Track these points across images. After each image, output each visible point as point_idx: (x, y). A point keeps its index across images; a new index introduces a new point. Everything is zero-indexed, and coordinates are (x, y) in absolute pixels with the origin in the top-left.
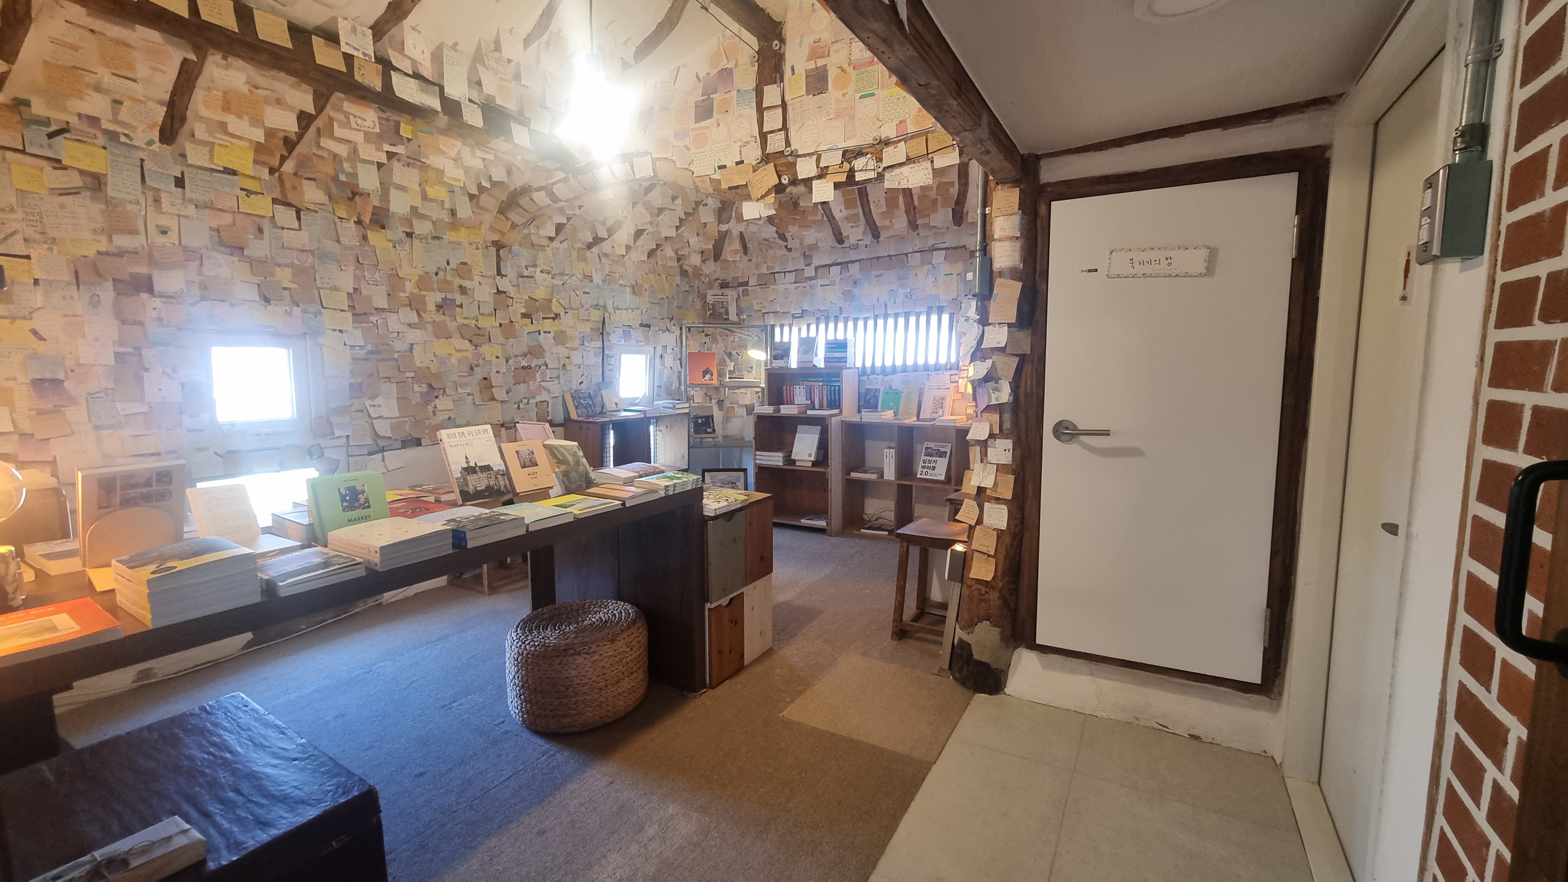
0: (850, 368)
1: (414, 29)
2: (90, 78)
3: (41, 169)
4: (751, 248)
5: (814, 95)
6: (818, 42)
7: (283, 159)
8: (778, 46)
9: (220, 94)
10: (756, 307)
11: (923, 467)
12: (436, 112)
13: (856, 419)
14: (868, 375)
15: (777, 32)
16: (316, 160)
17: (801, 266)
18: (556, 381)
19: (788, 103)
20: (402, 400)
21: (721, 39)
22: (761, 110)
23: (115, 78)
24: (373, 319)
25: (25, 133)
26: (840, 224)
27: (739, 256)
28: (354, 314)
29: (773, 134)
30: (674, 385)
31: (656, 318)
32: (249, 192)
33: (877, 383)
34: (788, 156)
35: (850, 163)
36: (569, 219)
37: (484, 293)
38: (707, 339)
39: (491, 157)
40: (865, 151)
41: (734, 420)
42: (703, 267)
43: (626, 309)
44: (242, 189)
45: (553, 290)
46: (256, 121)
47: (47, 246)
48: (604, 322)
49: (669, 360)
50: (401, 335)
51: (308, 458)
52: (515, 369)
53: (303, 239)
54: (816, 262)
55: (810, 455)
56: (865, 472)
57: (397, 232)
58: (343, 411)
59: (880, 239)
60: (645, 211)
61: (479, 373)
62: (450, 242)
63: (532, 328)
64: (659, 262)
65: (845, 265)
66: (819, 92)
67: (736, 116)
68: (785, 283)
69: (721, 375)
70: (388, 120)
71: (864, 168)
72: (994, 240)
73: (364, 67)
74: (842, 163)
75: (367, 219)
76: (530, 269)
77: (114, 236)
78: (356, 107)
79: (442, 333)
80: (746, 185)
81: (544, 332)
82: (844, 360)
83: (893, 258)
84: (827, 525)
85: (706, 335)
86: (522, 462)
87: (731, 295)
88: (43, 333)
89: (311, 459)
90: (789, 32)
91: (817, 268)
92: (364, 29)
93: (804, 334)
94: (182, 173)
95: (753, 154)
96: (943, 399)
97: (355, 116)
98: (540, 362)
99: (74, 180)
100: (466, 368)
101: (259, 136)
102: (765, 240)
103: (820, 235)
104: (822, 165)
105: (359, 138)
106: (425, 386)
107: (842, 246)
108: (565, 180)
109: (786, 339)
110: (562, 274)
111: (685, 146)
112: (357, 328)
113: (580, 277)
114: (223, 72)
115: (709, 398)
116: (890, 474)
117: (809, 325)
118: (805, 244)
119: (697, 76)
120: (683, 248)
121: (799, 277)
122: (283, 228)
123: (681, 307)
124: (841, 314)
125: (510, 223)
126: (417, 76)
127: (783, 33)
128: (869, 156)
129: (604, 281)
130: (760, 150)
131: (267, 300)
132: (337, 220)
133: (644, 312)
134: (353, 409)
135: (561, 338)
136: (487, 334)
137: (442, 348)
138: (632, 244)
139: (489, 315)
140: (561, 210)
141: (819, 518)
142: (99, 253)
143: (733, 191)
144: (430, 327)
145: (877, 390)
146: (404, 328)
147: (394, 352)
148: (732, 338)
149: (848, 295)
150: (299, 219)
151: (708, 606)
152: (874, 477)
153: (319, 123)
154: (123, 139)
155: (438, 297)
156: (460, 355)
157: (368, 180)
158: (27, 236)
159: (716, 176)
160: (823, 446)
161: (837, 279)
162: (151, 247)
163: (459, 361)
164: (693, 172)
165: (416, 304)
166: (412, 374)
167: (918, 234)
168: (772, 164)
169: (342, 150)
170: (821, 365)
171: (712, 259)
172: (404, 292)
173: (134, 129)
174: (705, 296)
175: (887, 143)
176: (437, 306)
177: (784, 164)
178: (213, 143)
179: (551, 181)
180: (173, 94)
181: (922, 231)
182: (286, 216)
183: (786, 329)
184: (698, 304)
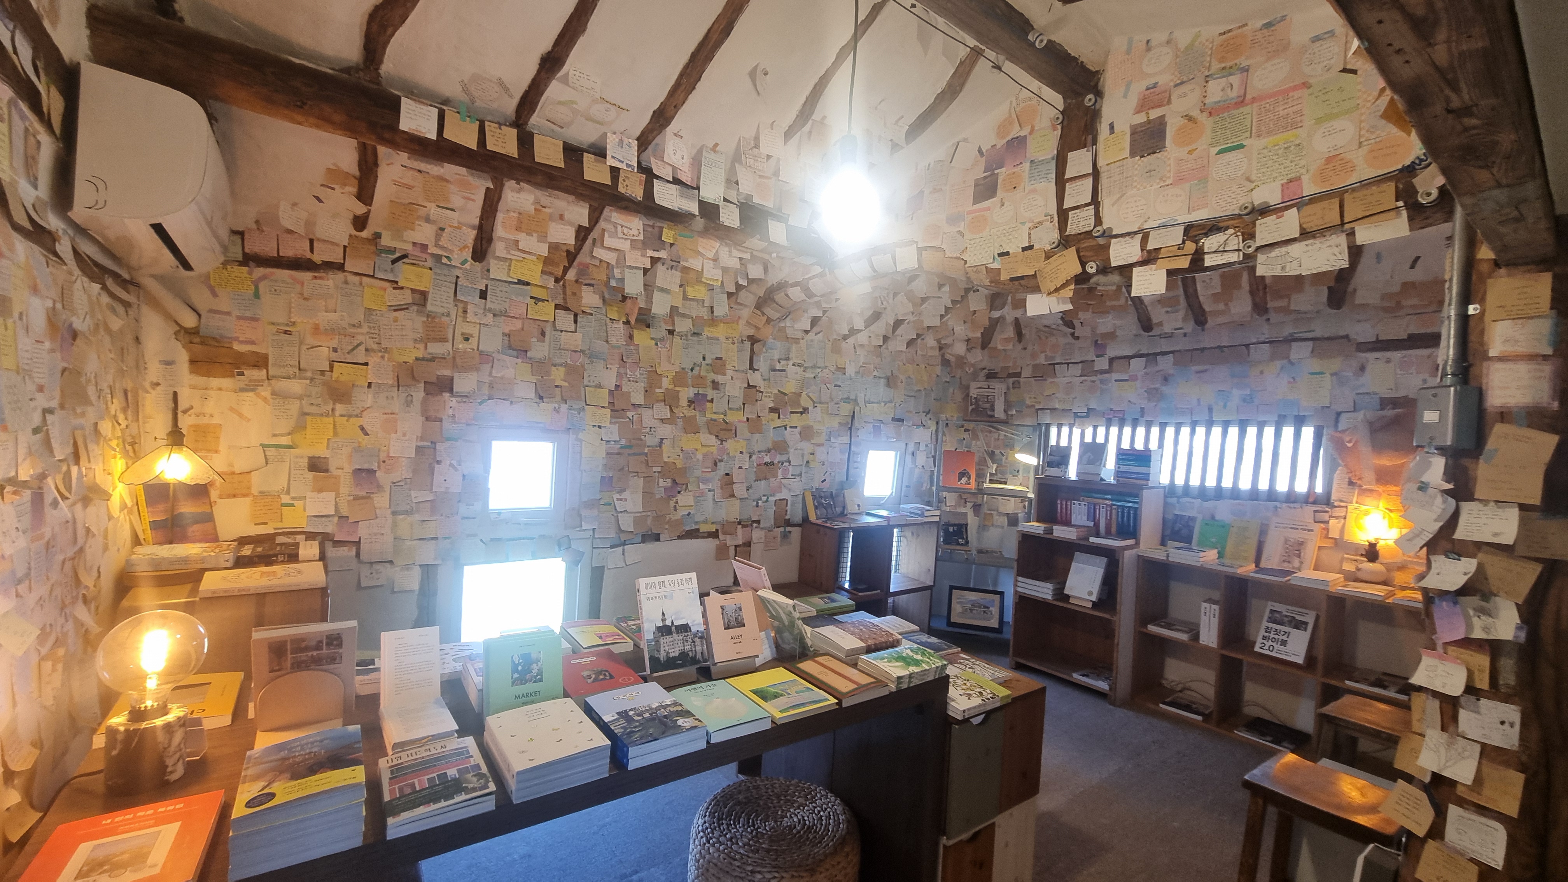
0: (1152, 488)
1: (675, 135)
2: (422, 212)
3: (385, 290)
4: (1028, 337)
5: (1141, 157)
6: (1154, 87)
7: (566, 270)
8: (1093, 100)
9: (516, 215)
10: (1028, 402)
11: (1264, 638)
12: (694, 216)
13: (1159, 555)
14: (1179, 497)
15: (1092, 84)
16: (591, 268)
17: (1091, 356)
18: (798, 479)
19: (1101, 170)
20: (647, 494)
21: (1014, 104)
22: (1061, 182)
23: (439, 209)
24: (629, 414)
25: (377, 261)
26: (1149, 308)
27: (1012, 344)
28: (612, 410)
29: (1078, 211)
30: (925, 485)
31: (910, 412)
32: (536, 300)
33: (1193, 509)
34: (1098, 237)
35: (1196, 242)
36: (824, 312)
37: (734, 388)
38: (966, 435)
39: (747, 256)
40: (1221, 225)
41: (992, 530)
42: (969, 356)
43: (879, 403)
44: (532, 298)
45: (804, 383)
46: (542, 238)
47: (380, 354)
48: (853, 417)
49: (922, 458)
50: (653, 430)
51: (557, 549)
52: (758, 465)
53: (577, 340)
54: (1112, 351)
55: (1090, 593)
56: (1169, 626)
57: (660, 331)
58: (591, 504)
59: (1207, 326)
60: (907, 301)
61: (722, 469)
62: (708, 338)
63: (778, 423)
64: (919, 352)
65: (1151, 357)
66: (1151, 151)
67: (1027, 191)
68: (1067, 376)
69: (980, 476)
70: (653, 227)
71: (1221, 249)
72: (1490, 359)
73: (628, 178)
74: (1184, 242)
75: (633, 321)
76: (783, 362)
77: (429, 344)
78: (623, 217)
79: (691, 427)
80: (1034, 276)
81: (791, 427)
82: (1146, 477)
83: (1226, 349)
84: (1110, 689)
85: (966, 431)
86: (726, 621)
87: (999, 387)
88: (368, 428)
89: (560, 550)
90: (1110, 83)
91: (1112, 360)
92: (631, 141)
93: (1088, 439)
94: (487, 286)
95: (1048, 236)
96: (1301, 544)
97: (622, 226)
98: (784, 458)
99: (406, 297)
100: (710, 464)
101: (544, 250)
102: (1046, 326)
103: (1118, 323)
104: (1150, 247)
105: (625, 246)
106: (669, 481)
107: (1150, 334)
108: (821, 275)
109: (1064, 443)
110: (814, 367)
111: (960, 233)
112: (615, 423)
113: (833, 370)
114: (516, 195)
115: (963, 501)
116: (1209, 636)
117: (1095, 428)
118: (1098, 332)
119: (980, 151)
120: (947, 336)
121: (1087, 368)
122: (562, 331)
123: (940, 400)
124: (1142, 416)
125: (766, 317)
126: (676, 181)
127: (1100, 84)
128: (1231, 231)
129: (857, 373)
130: (1057, 231)
131: (541, 398)
132: (608, 320)
133: (897, 405)
134: (602, 502)
135: (807, 433)
136: (734, 428)
137: (689, 442)
138: (890, 334)
139: (738, 410)
140: (818, 304)
141: (1098, 676)
142: (417, 359)
143: (1016, 283)
144: (680, 422)
145: (1192, 519)
146: (657, 423)
147: (645, 446)
148: (996, 436)
149: (1153, 394)
150: (576, 322)
151: (944, 840)
152: (1183, 637)
153: (594, 234)
154: (444, 260)
155: (691, 392)
156: (705, 450)
157: (634, 285)
158: (369, 347)
159: (995, 266)
160: (1110, 583)
161: (1140, 374)
162: (455, 351)
163: (705, 456)
164: (966, 262)
165: (670, 399)
166: (659, 469)
167: (1268, 320)
168: (1074, 248)
169: (610, 257)
170: (1111, 479)
171: (979, 347)
172: (661, 388)
173: (451, 251)
174: (968, 388)
175: (1264, 211)
176: (689, 401)
177: (1091, 248)
178: (511, 260)
179: (807, 277)
180: (482, 218)
181: (1274, 317)
182: (565, 320)
183: (1065, 430)
184: (959, 397)
